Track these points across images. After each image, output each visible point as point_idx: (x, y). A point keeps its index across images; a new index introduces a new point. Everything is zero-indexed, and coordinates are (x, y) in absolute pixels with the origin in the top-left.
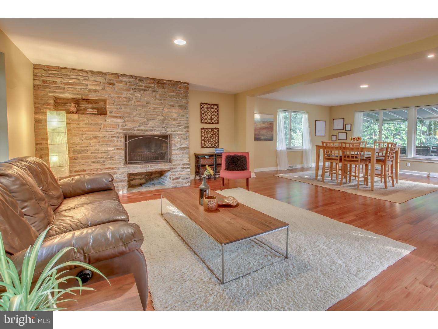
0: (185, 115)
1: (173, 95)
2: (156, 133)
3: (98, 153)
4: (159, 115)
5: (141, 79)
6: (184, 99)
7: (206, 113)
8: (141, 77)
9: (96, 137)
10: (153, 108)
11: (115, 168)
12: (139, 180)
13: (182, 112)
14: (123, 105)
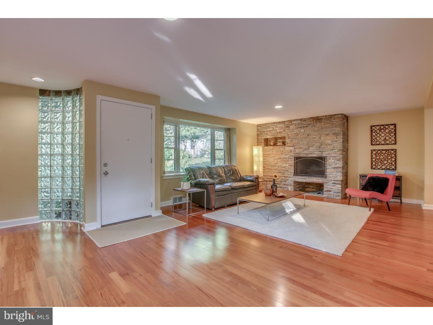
0: (339, 140)
1: (328, 126)
2: (314, 156)
3: (281, 167)
4: (317, 142)
5: (305, 120)
6: (337, 127)
7: (378, 135)
8: (304, 119)
9: (280, 158)
10: (312, 138)
11: (287, 177)
12: (311, 189)
13: (336, 138)
14: (294, 138)
